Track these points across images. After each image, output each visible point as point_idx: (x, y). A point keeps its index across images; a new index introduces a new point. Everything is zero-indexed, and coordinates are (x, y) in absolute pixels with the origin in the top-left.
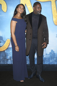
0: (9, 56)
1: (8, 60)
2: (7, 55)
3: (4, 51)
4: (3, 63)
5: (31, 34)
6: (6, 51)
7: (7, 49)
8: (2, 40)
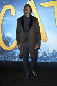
0: (16, 55)
1: (15, 57)
2: (15, 53)
3: (13, 50)
4: (11, 60)
5: (23, 37)
6: (14, 50)
7: (15, 48)
8: (11, 40)
